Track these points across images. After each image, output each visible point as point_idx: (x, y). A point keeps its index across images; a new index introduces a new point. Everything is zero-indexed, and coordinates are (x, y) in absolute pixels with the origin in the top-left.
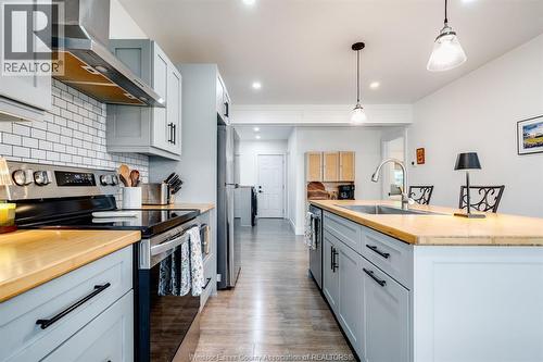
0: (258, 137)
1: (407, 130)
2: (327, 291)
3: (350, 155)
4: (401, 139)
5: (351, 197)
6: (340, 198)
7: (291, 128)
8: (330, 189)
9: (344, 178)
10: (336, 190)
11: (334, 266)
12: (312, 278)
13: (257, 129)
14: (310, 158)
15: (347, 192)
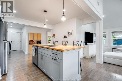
0: (11, 27)
1: (51, 30)
2: (39, 66)
3: (40, 34)
4: (50, 32)
5: (40, 43)
6: (38, 44)
7: (24, 26)
8: (35, 42)
9: (39, 39)
10: (37, 42)
11: (42, 59)
12: (34, 64)
13: (11, 24)
14: (30, 34)
15: (40, 42)
